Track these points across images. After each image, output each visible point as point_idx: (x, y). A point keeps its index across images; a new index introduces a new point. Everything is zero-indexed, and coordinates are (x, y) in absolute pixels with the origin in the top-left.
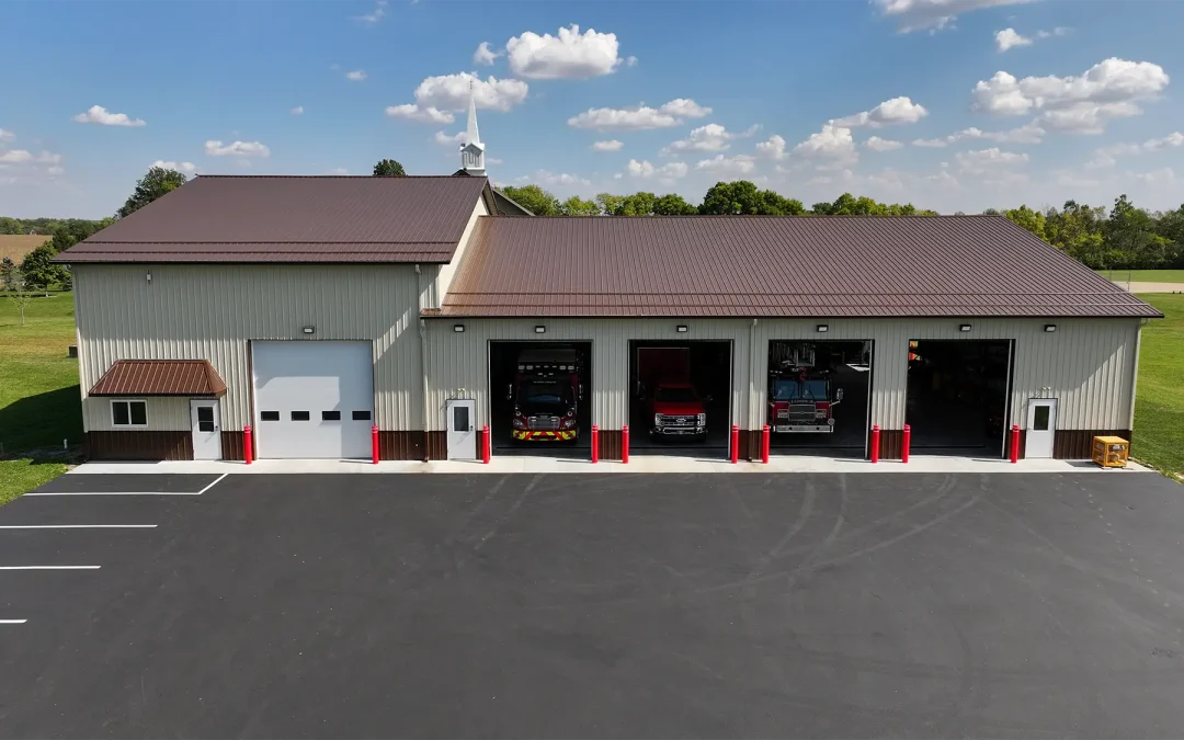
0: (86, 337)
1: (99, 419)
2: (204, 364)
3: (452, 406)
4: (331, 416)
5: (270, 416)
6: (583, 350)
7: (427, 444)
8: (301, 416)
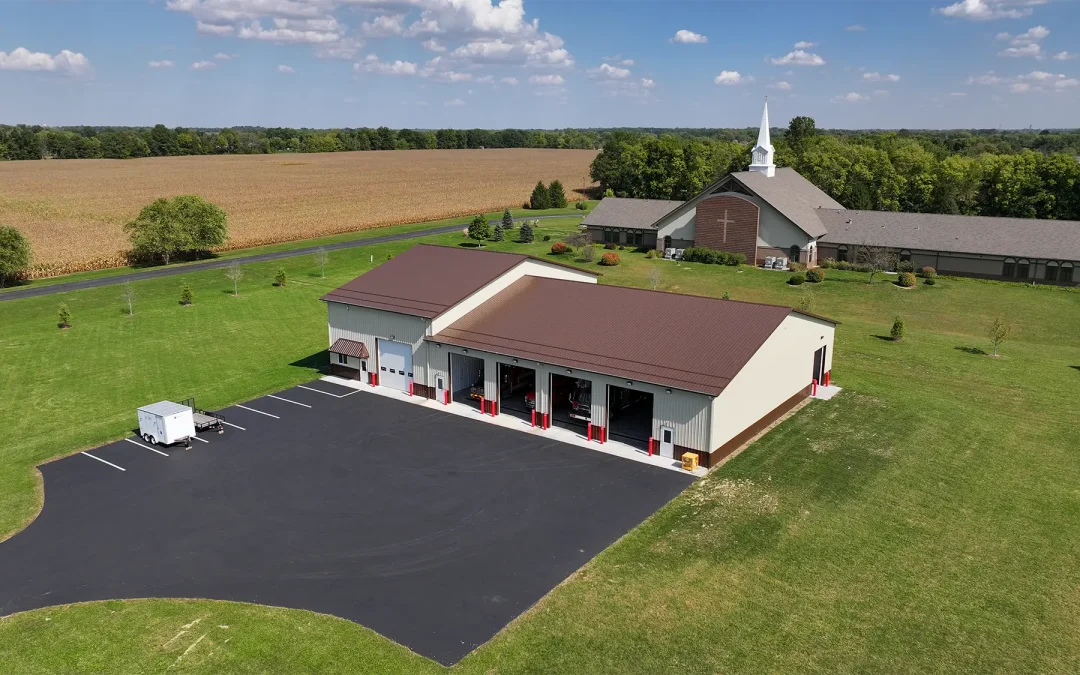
0: (332, 326)
1: (335, 360)
2: (362, 344)
3: (438, 378)
4: (402, 373)
5: (384, 369)
6: (481, 362)
7: (429, 393)
8: (393, 371)
